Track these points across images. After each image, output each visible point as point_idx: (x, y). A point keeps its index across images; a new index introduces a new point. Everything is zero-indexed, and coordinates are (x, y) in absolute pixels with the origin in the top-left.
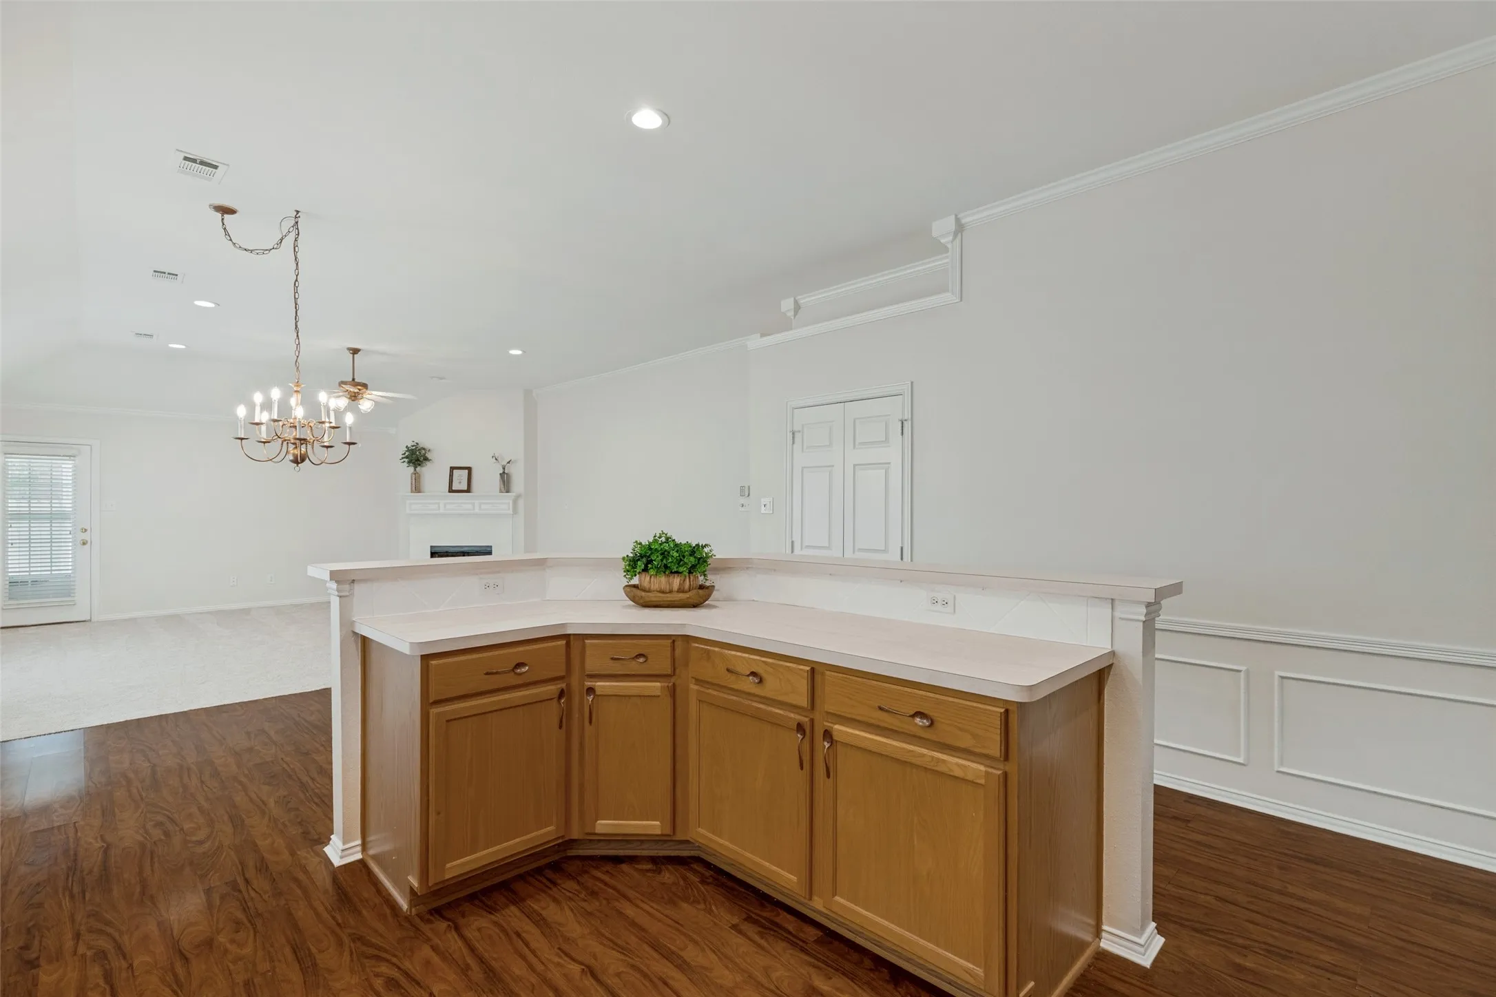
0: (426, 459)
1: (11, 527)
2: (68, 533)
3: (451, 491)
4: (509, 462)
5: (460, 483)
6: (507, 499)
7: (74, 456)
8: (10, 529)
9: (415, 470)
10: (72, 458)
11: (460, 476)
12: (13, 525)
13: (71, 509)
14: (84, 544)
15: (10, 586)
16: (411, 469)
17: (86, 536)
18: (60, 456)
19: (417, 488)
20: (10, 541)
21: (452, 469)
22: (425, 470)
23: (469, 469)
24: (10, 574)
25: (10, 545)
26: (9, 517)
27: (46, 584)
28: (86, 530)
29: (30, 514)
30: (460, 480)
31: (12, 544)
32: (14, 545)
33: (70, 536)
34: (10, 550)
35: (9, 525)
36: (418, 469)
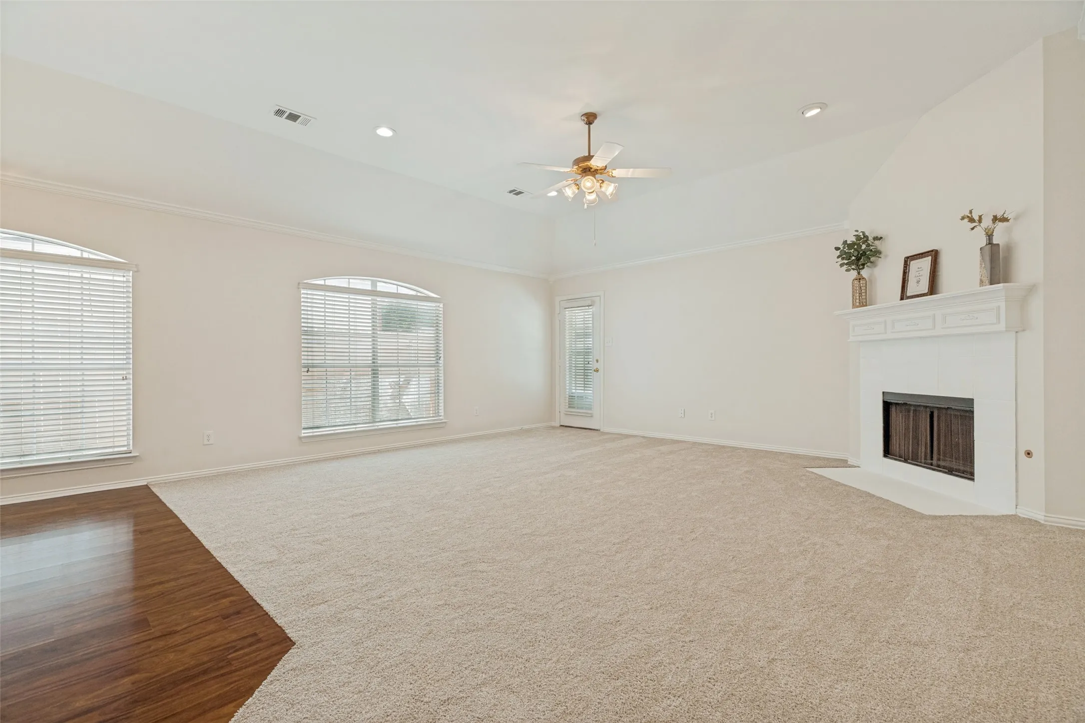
0: (877, 253)
2: (591, 363)
3: (904, 297)
5: (919, 282)
9: (859, 273)
11: (919, 269)
13: (591, 345)
14: (597, 371)
15: (569, 398)
16: (853, 274)
17: (598, 366)
19: (862, 299)
28: (598, 361)
29: (576, 349)
30: (919, 276)
33: (592, 366)
36: (865, 273)
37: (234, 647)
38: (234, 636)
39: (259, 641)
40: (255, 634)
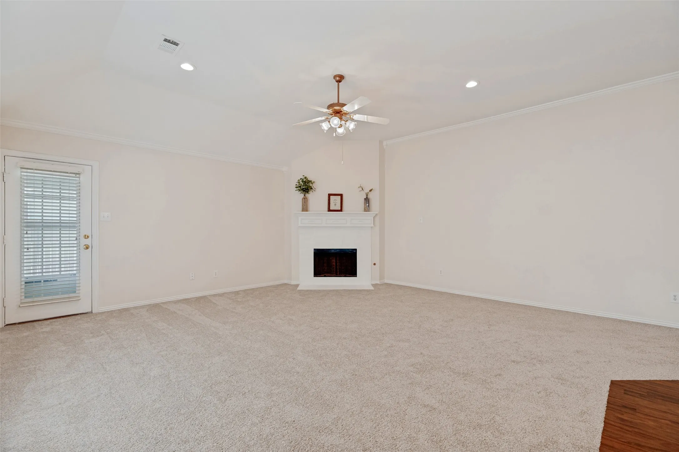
0: (312, 188)
1: (27, 233)
2: (75, 239)
3: (329, 210)
4: (371, 191)
5: (335, 205)
6: (369, 216)
7: (79, 174)
8: (26, 236)
9: (305, 196)
10: (77, 175)
11: (335, 200)
12: (29, 232)
13: (75, 219)
14: (87, 248)
15: (26, 286)
16: (302, 196)
17: (88, 242)
18: (67, 173)
19: (305, 208)
20: (26, 246)
21: (330, 195)
22: (310, 195)
23: (341, 195)
24: (25, 276)
25: (26, 250)
26: (25, 224)
27: (55, 283)
28: (88, 237)
29: (42, 222)
30: (335, 202)
31: (28, 249)
32: (30, 250)
33: (75, 242)
34: (25, 254)
35: (25, 232)
36: (307, 195)
37: (640, 396)
38: (637, 399)
39: (625, 390)
40: (625, 393)
